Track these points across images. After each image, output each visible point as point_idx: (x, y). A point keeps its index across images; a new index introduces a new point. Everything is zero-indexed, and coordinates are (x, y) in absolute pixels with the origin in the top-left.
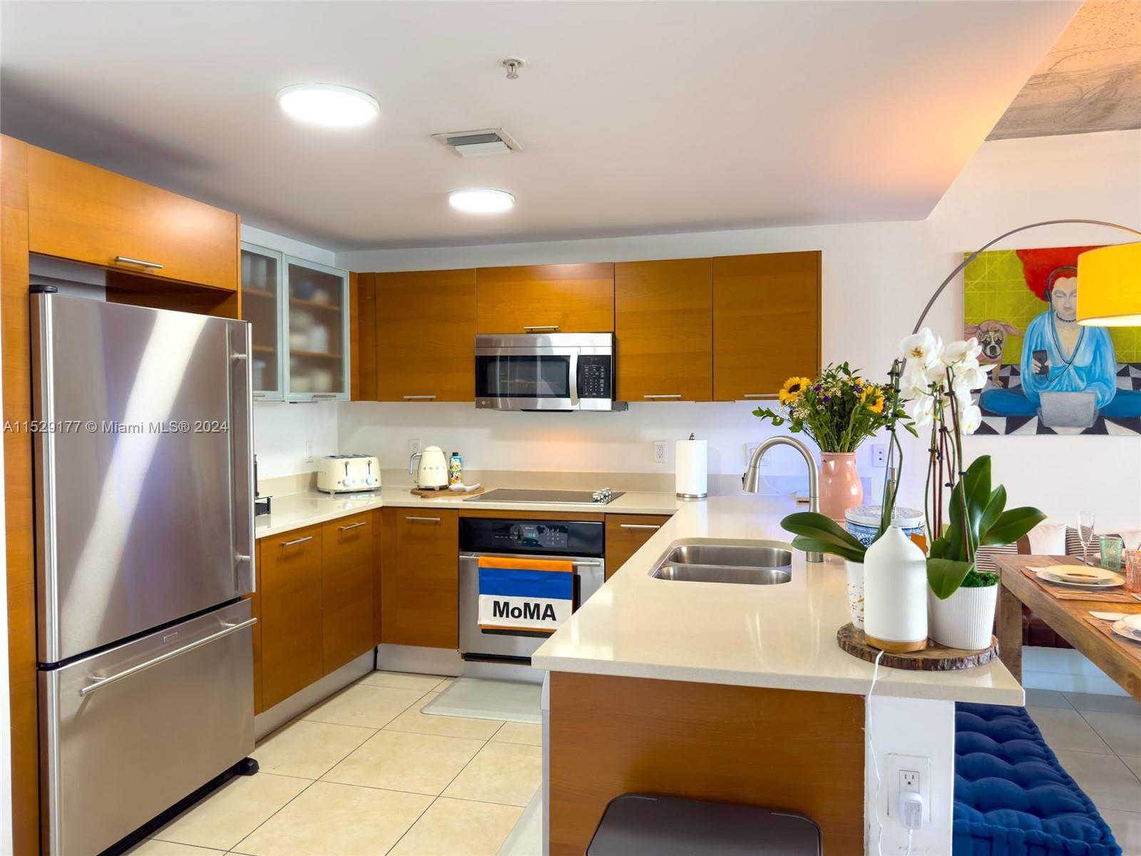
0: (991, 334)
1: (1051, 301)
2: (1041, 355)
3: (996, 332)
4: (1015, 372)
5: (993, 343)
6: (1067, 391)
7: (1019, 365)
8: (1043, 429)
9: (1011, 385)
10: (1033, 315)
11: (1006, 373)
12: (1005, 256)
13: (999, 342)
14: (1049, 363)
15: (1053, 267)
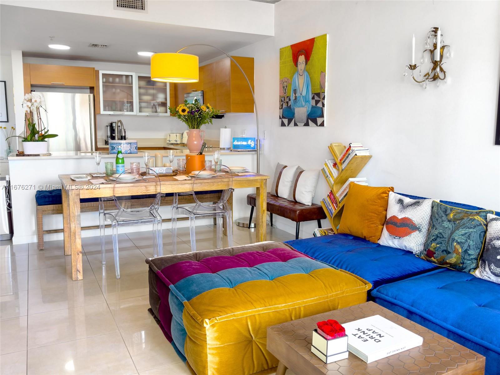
0: (285, 83)
1: (297, 67)
2: (295, 91)
3: (286, 82)
4: (290, 100)
5: (285, 88)
6: (301, 107)
7: (290, 96)
8: (296, 125)
9: (289, 106)
10: (294, 73)
11: (288, 100)
12: (288, 48)
13: (286, 86)
14: (297, 95)
15: (299, 51)
